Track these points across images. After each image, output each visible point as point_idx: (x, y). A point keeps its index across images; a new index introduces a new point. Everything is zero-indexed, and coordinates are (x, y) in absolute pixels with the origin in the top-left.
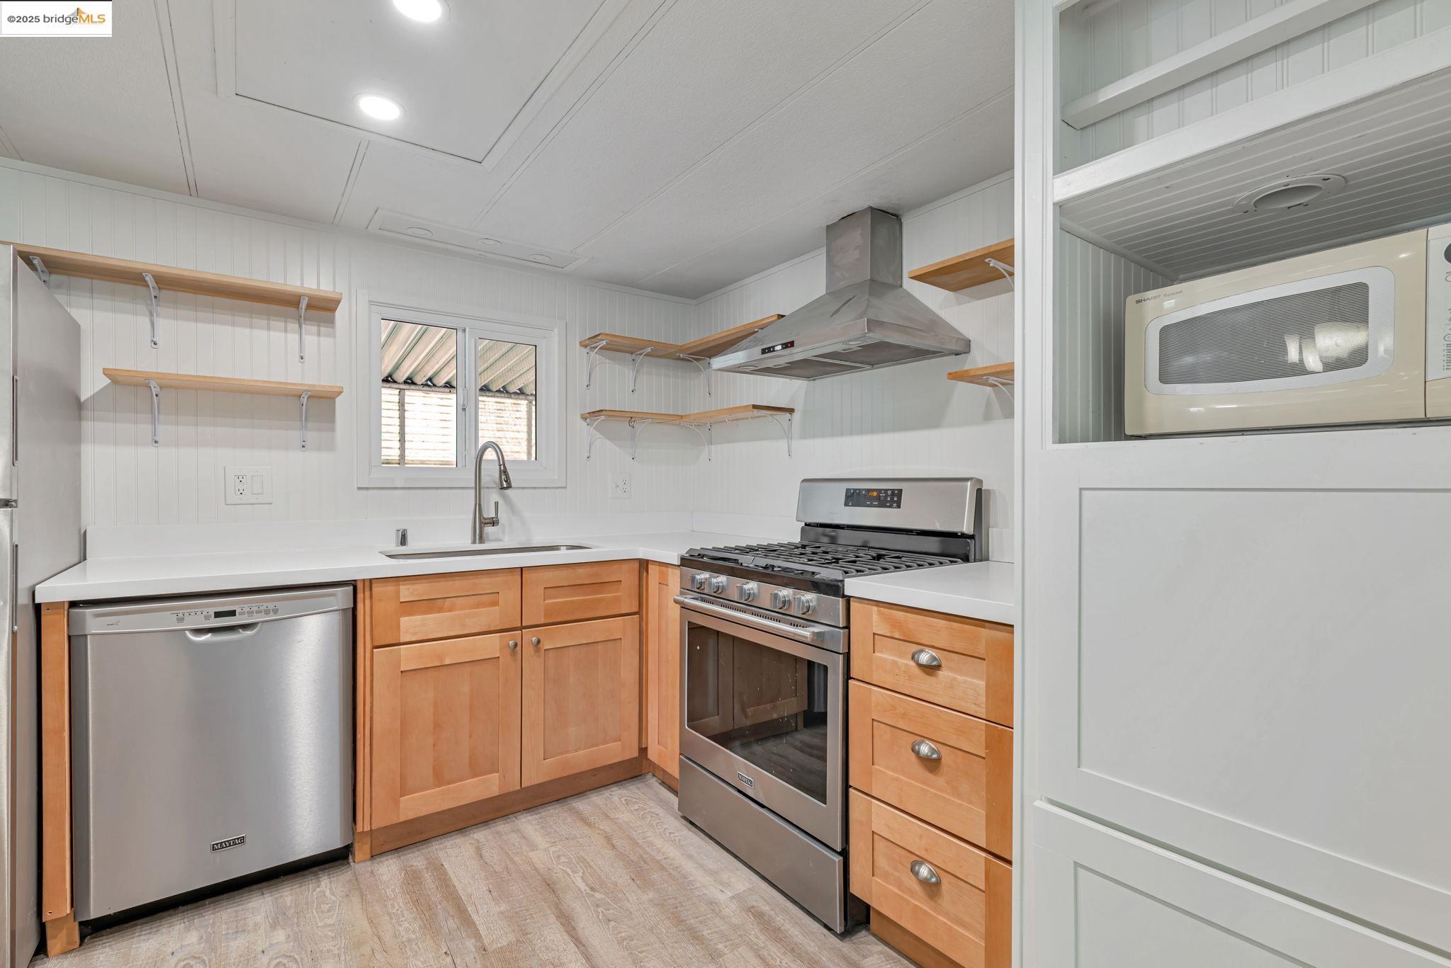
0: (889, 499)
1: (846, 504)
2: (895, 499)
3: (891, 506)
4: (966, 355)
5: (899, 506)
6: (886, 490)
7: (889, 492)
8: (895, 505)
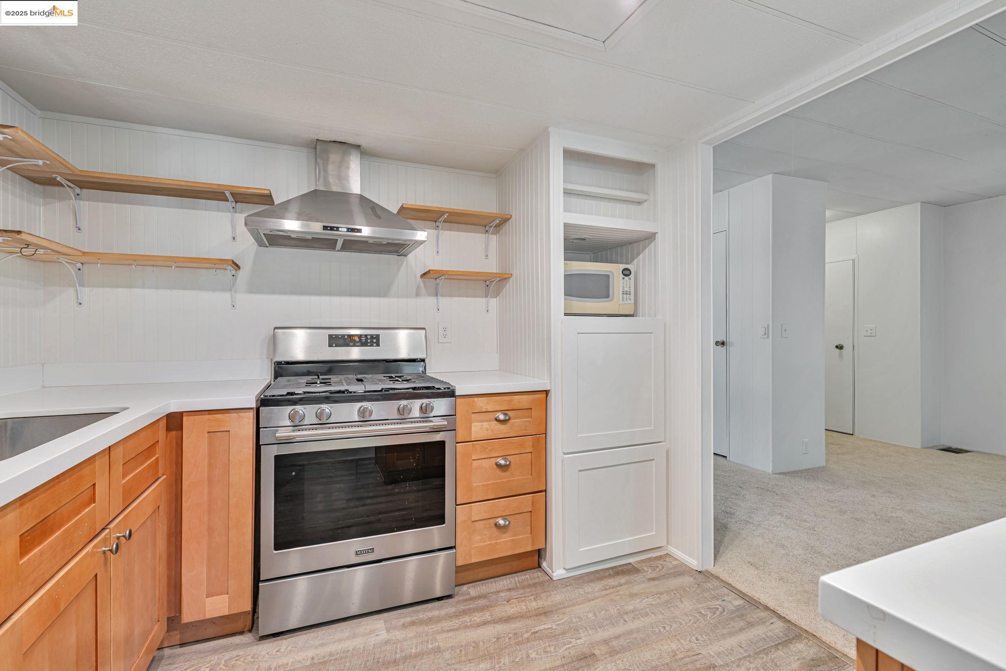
0: (369, 341)
1: (330, 345)
2: (375, 341)
3: (372, 346)
4: (404, 257)
5: (378, 345)
6: (366, 336)
7: (369, 337)
8: (375, 345)
